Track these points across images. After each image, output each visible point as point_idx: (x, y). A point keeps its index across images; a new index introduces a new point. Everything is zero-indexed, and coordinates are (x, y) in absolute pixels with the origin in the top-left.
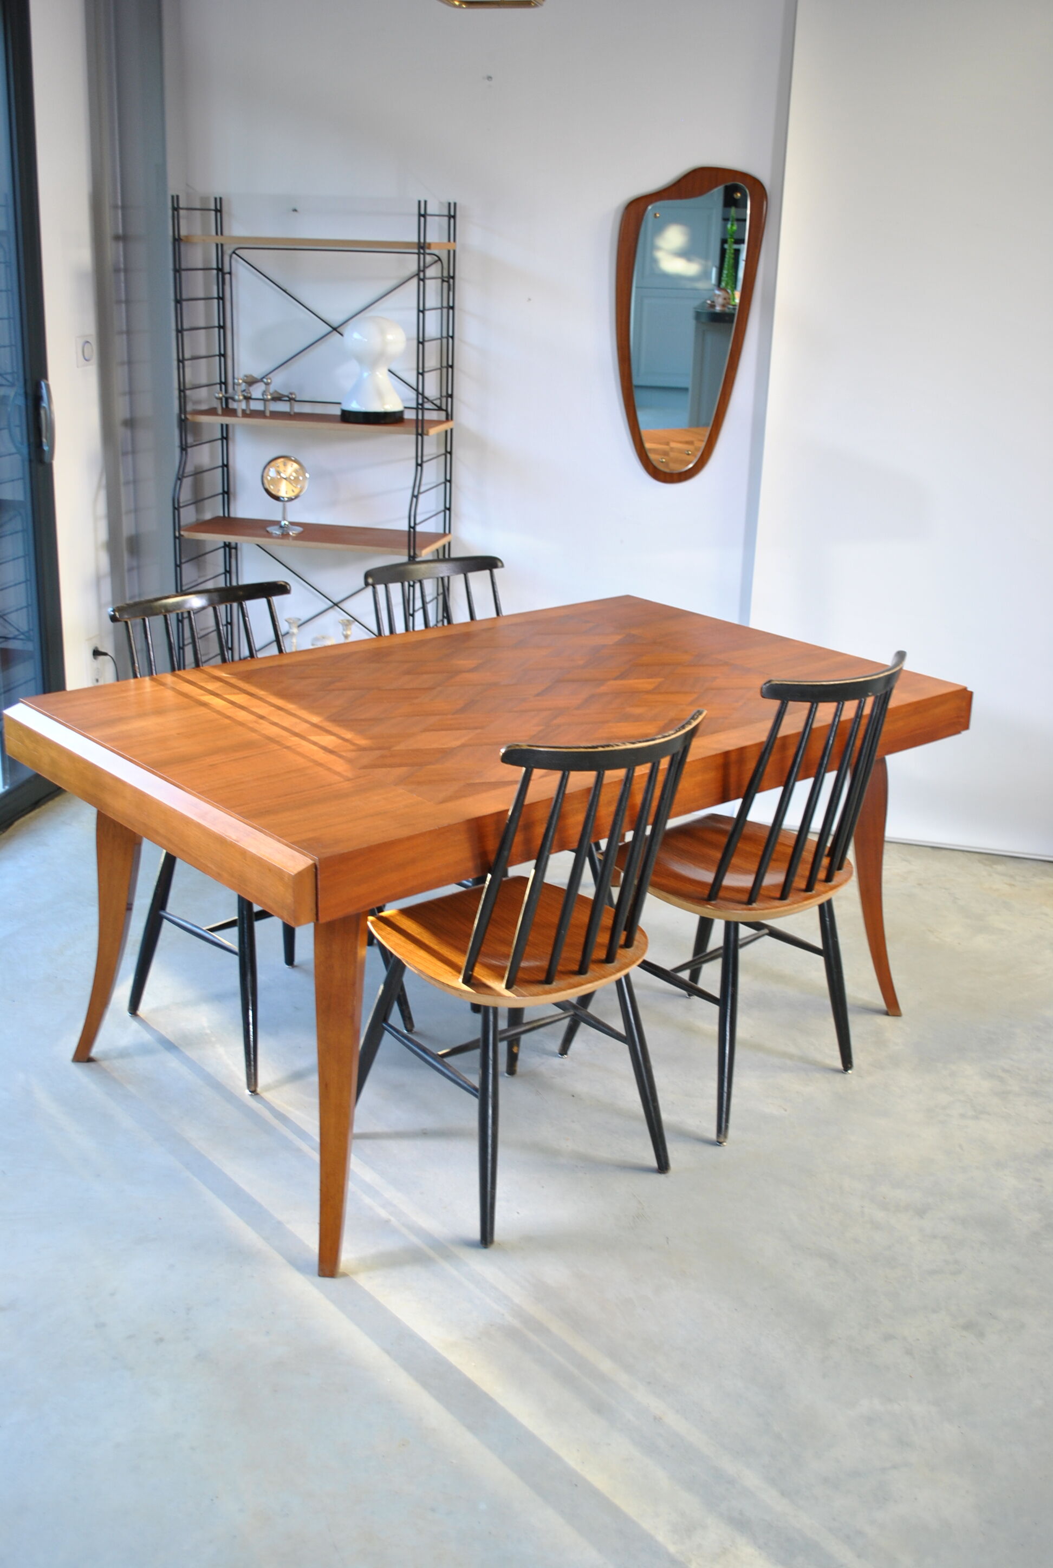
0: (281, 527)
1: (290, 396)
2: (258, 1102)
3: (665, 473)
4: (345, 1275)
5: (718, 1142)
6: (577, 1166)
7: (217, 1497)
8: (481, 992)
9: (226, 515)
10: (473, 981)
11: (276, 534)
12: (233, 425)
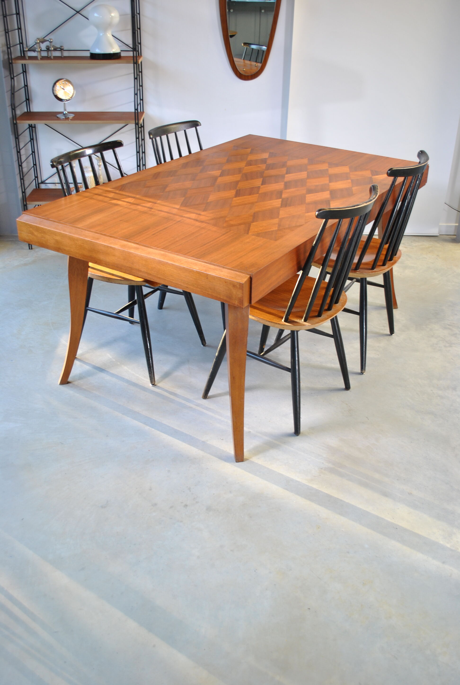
0: (64, 114)
1: (61, 48)
2: (158, 389)
3: (245, 76)
4: (247, 459)
5: (361, 373)
6: (312, 393)
7: (256, 569)
8: (296, 325)
9: (29, 111)
10: (289, 320)
11: (62, 118)
12: (28, 64)
